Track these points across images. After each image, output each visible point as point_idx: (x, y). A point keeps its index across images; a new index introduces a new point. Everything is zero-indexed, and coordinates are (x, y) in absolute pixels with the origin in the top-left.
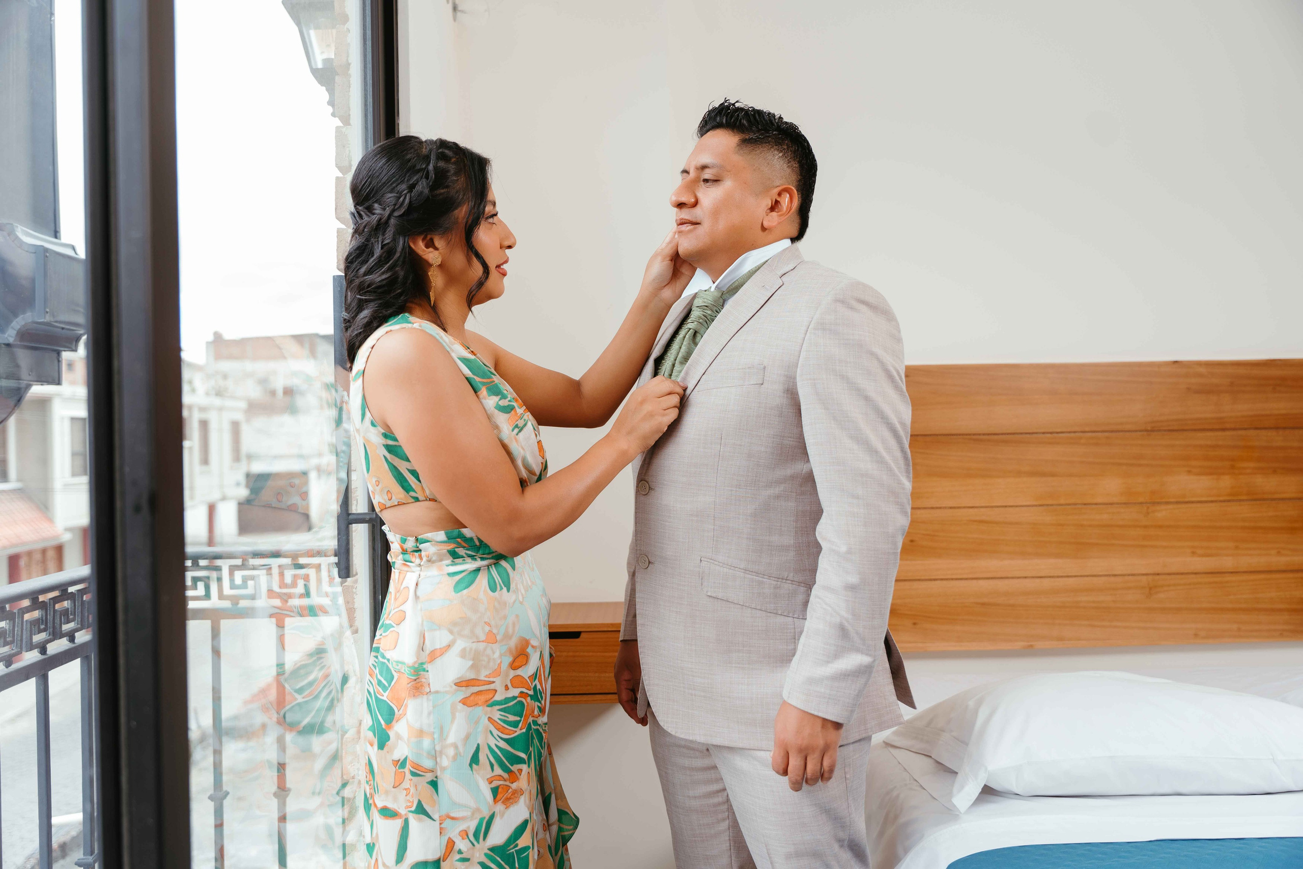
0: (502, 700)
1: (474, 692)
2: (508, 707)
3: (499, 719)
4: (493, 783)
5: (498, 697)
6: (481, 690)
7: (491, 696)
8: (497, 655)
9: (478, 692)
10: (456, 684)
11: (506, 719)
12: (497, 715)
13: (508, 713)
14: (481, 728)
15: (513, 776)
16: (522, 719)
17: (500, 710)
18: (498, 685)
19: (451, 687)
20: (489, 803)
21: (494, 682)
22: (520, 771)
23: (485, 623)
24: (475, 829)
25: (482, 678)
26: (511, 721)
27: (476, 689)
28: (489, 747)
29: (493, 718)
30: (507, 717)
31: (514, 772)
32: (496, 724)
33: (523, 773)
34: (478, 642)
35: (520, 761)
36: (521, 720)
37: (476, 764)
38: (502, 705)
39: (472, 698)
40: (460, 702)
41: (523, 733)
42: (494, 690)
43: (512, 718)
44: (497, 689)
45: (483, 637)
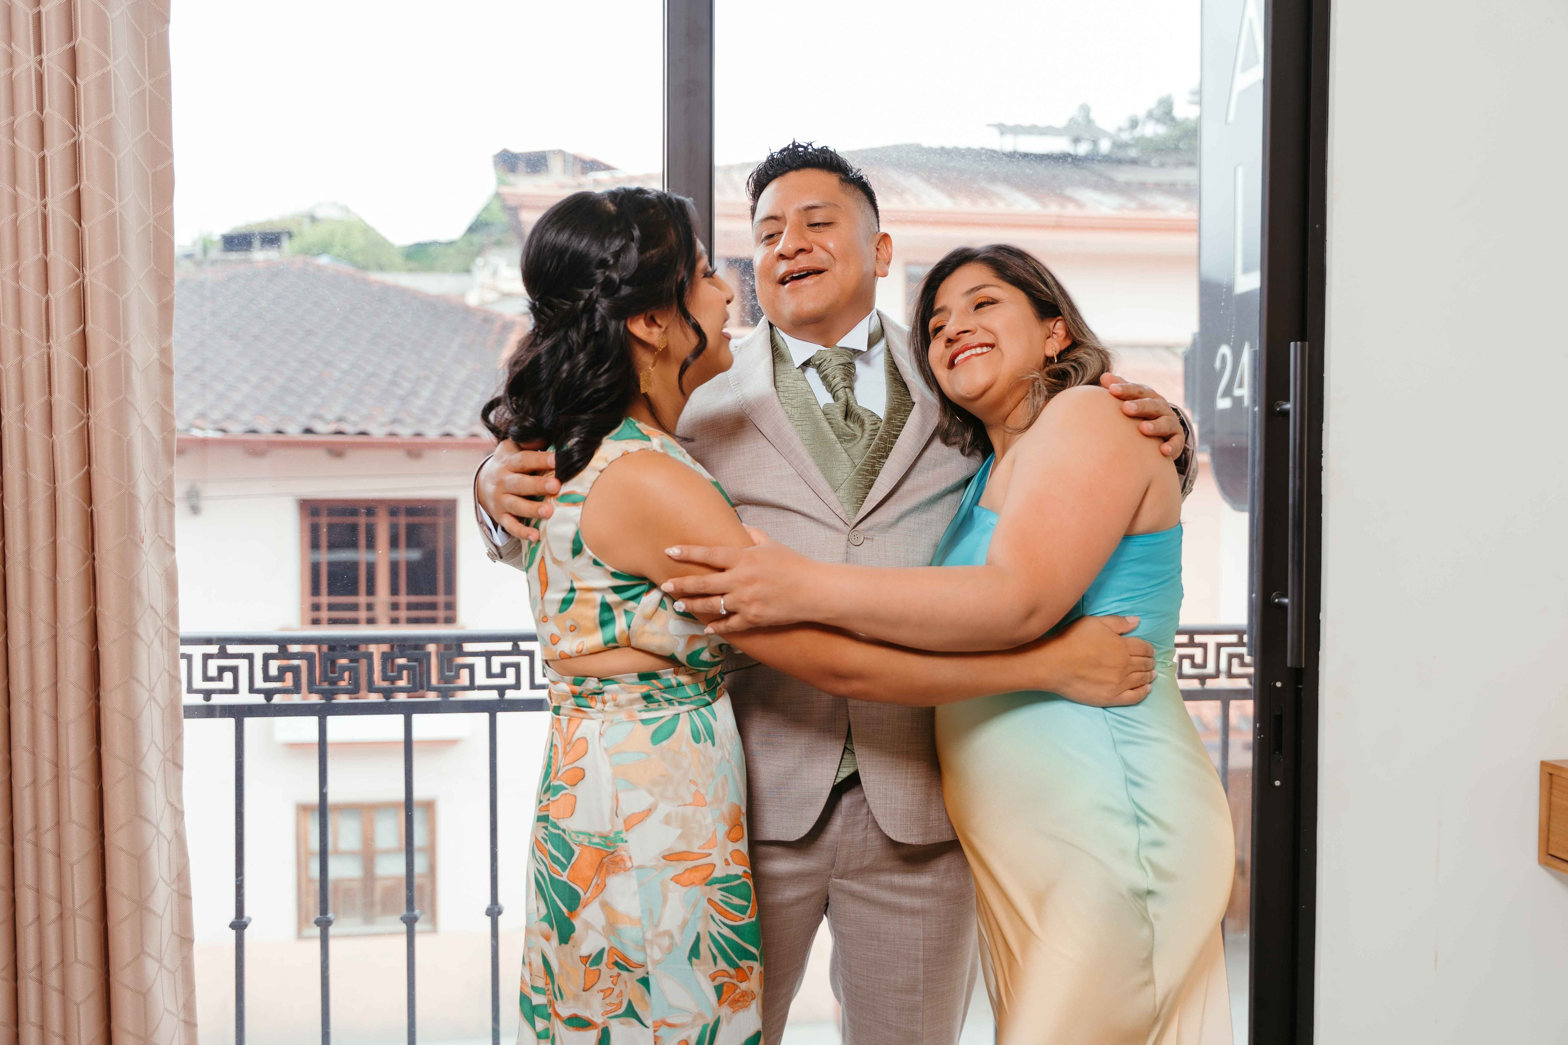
0: (723, 877)
1: (688, 867)
2: (731, 886)
3: (721, 900)
4: (716, 980)
5: (718, 873)
6: (696, 864)
7: (709, 872)
8: (709, 820)
9: (693, 867)
10: (664, 857)
11: (728, 900)
12: (718, 896)
13: (731, 894)
14: (699, 914)
15: (743, 975)
16: (751, 905)
17: (720, 889)
18: (716, 858)
19: (659, 860)
20: (713, 1006)
21: (710, 854)
22: (751, 969)
23: (691, 781)
24: (697, 1038)
25: (695, 850)
26: (736, 905)
27: (690, 864)
28: (711, 935)
29: (713, 899)
30: (731, 899)
31: (742, 968)
32: (717, 907)
33: (754, 972)
34: (685, 805)
35: (751, 957)
36: (748, 907)
37: (696, 958)
38: (723, 883)
39: (686, 875)
40: (672, 879)
41: (753, 922)
42: (712, 864)
43: (736, 901)
44: (715, 863)
45: (689, 800)
